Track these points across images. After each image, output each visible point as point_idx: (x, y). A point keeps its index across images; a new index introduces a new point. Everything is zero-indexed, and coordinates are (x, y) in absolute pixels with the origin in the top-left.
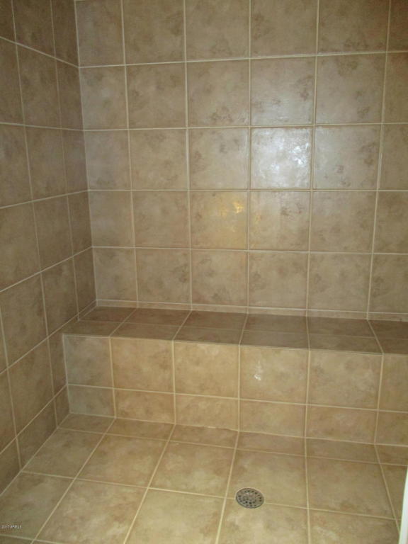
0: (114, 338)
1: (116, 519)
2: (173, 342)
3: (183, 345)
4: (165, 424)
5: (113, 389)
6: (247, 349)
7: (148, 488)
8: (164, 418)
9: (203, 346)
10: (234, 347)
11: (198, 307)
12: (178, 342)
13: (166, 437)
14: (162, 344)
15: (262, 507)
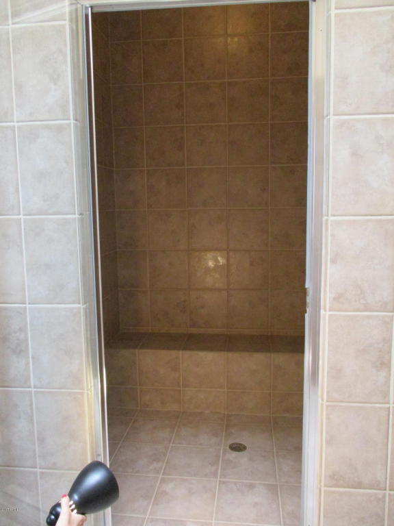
0: (141, 350)
1: (154, 460)
2: (181, 352)
3: (187, 354)
4: (175, 411)
5: (138, 387)
6: (230, 354)
7: (171, 445)
8: (174, 407)
9: (201, 354)
10: (222, 353)
11: (194, 330)
12: (184, 352)
13: (177, 418)
14: (174, 353)
15: (246, 451)
